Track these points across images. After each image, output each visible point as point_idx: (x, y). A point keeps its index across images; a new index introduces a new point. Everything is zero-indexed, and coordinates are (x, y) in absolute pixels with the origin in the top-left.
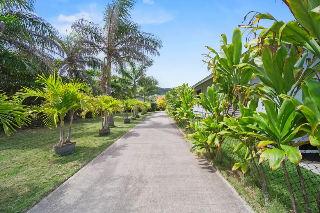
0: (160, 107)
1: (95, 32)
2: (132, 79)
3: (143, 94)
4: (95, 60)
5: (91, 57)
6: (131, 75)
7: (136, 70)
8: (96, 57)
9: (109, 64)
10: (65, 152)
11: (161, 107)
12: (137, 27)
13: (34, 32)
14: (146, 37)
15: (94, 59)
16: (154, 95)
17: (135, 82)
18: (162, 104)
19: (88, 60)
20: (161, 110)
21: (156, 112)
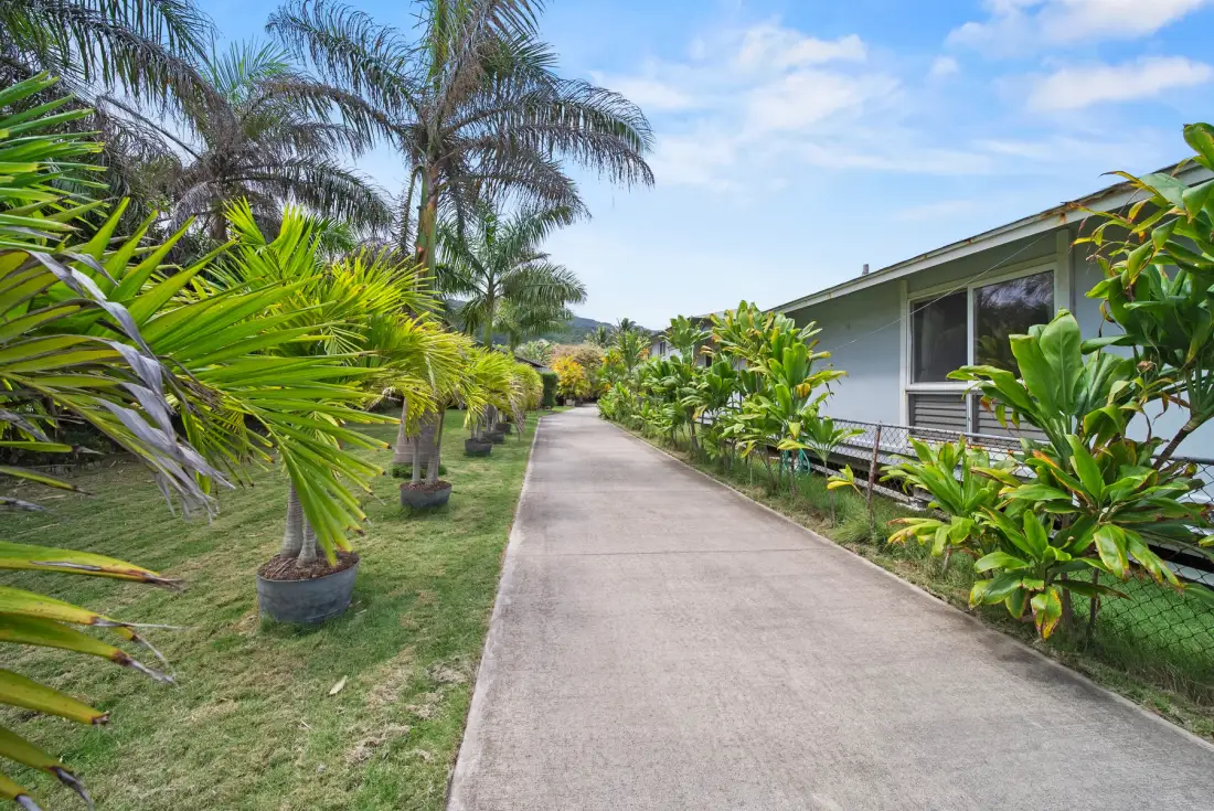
0: (568, 393)
1: (374, 56)
2: (481, 271)
3: (509, 335)
4: (334, 178)
5: (317, 163)
6: (476, 256)
7: (500, 233)
8: (340, 167)
9: (432, 199)
10: (320, 609)
11: (574, 393)
12: (543, 56)
13: (96, 18)
14: (590, 102)
15: (331, 172)
16: (537, 343)
17: (491, 286)
18: (574, 380)
19: (303, 176)
20: (569, 402)
21: (555, 412)
